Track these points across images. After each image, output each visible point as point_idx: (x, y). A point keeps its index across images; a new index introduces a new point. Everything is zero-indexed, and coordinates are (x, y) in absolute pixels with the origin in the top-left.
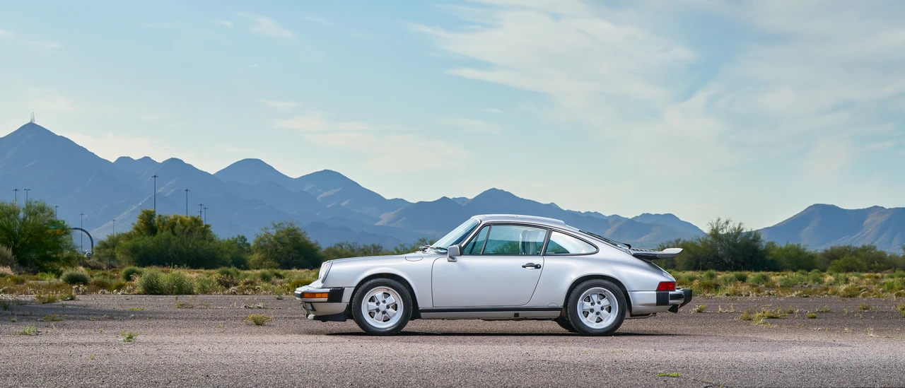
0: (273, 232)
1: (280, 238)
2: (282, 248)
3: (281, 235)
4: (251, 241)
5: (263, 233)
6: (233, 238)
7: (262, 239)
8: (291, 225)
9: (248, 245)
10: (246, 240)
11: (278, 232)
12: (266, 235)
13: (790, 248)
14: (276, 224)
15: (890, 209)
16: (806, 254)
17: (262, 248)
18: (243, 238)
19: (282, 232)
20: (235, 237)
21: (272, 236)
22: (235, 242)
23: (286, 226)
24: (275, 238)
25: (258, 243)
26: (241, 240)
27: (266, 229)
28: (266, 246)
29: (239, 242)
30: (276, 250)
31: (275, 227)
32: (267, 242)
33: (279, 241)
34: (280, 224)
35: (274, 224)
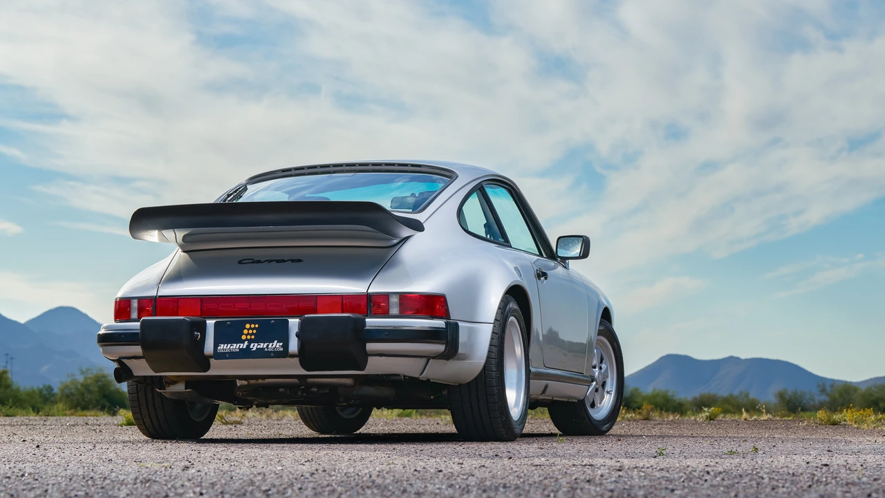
0: (81, 379)
1: (88, 385)
2: (89, 396)
3: (89, 381)
4: (56, 390)
5: (69, 380)
6: (38, 388)
7: (67, 387)
8: (101, 370)
9: (54, 395)
10: (52, 390)
11: (86, 379)
12: (72, 383)
13: (658, 395)
14: (84, 369)
16: (675, 401)
17: (67, 396)
18: (50, 389)
19: (90, 378)
20: (41, 386)
21: (79, 383)
22: (41, 391)
23: (95, 372)
24: (83, 385)
25: (62, 390)
26: (47, 390)
27: (72, 375)
28: (72, 394)
29: (45, 392)
30: (83, 399)
31: (82, 373)
32: (73, 391)
33: (86, 389)
34: (88, 370)
35: (81, 370)
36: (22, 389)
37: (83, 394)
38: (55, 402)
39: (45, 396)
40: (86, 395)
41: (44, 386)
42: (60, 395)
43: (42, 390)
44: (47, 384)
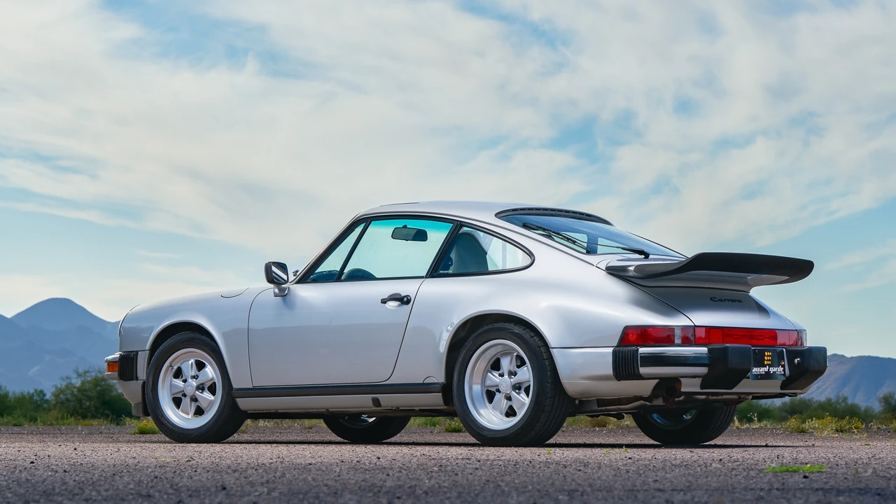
0: (77, 382)
1: (86, 391)
2: (88, 403)
3: (87, 386)
4: (48, 396)
5: (64, 384)
6: (29, 393)
7: (61, 392)
9: (47, 401)
10: (45, 395)
11: (83, 383)
12: (67, 386)
14: (81, 371)
15: (852, 358)
17: (62, 403)
18: (42, 393)
19: (88, 382)
20: (32, 391)
21: (75, 387)
22: (31, 397)
23: (93, 374)
24: (80, 390)
25: (56, 395)
26: (38, 395)
27: (68, 378)
28: (68, 400)
29: (36, 398)
30: (81, 406)
31: (79, 375)
32: (69, 396)
33: (84, 395)
34: (86, 372)
35: (77, 372)
36: (10, 394)
37: (80, 401)
38: (50, 410)
39: (37, 401)
40: (84, 401)
41: (36, 391)
42: (54, 402)
43: (33, 394)
44: (39, 389)
